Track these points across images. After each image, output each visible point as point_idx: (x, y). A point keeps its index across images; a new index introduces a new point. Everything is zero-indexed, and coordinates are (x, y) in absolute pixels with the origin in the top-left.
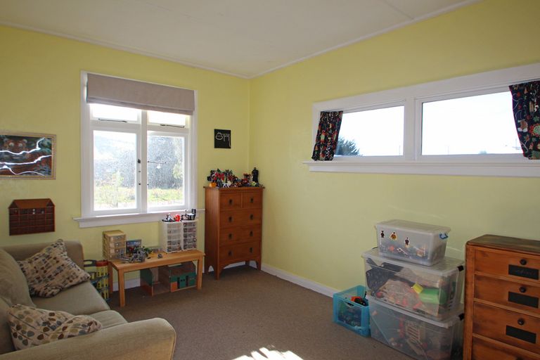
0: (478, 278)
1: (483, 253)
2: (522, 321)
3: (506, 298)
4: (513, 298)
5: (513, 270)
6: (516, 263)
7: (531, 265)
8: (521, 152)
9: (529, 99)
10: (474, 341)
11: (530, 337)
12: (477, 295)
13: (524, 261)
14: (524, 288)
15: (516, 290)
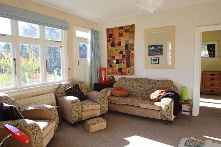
0: (205, 77)
1: (206, 73)
2: (212, 83)
3: (210, 80)
4: (211, 79)
5: (211, 75)
6: (211, 74)
7: (214, 74)
8: (209, 56)
9: (210, 47)
10: (205, 88)
11: (214, 85)
12: (205, 80)
13: (213, 73)
14: (212, 77)
15: (211, 78)
